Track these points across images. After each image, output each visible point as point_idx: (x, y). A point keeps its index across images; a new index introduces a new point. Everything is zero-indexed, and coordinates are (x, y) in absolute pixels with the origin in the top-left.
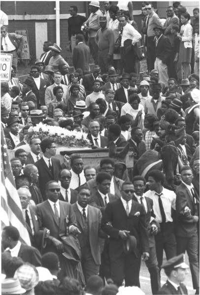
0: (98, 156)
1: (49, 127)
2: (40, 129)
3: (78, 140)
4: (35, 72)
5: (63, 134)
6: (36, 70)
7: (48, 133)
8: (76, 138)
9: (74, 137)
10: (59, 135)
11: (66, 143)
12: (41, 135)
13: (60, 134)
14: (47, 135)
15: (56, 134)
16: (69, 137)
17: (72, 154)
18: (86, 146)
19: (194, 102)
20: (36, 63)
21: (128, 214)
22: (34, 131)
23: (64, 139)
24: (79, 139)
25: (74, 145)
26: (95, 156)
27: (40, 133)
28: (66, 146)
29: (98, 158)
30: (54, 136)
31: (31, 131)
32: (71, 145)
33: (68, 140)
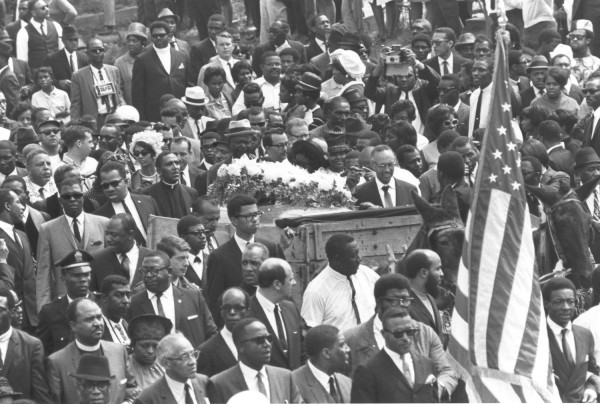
0: (360, 227)
1: (264, 165)
2: (244, 170)
3: (323, 192)
4: (162, 35)
5: (293, 180)
6: (163, 32)
7: (261, 177)
8: (321, 187)
9: (316, 185)
10: (284, 181)
11: (299, 199)
12: (245, 182)
13: (289, 179)
14: (259, 182)
15: (280, 179)
16: (305, 186)
17: (300, 223)
18: (343, 205)
19: (350, 77)
20: (160, 16)
21: (412, 385)
22: (230, 173)
23: (295, 190)
24: (327, 189)
25: (315, 204)
26: (354, 228)
27: (243, 178)
28: (300, 207)
29: (360, 231)
30: (274, 184)
31: (224, 174)
32: (308, 204)
33: (303, 193)
